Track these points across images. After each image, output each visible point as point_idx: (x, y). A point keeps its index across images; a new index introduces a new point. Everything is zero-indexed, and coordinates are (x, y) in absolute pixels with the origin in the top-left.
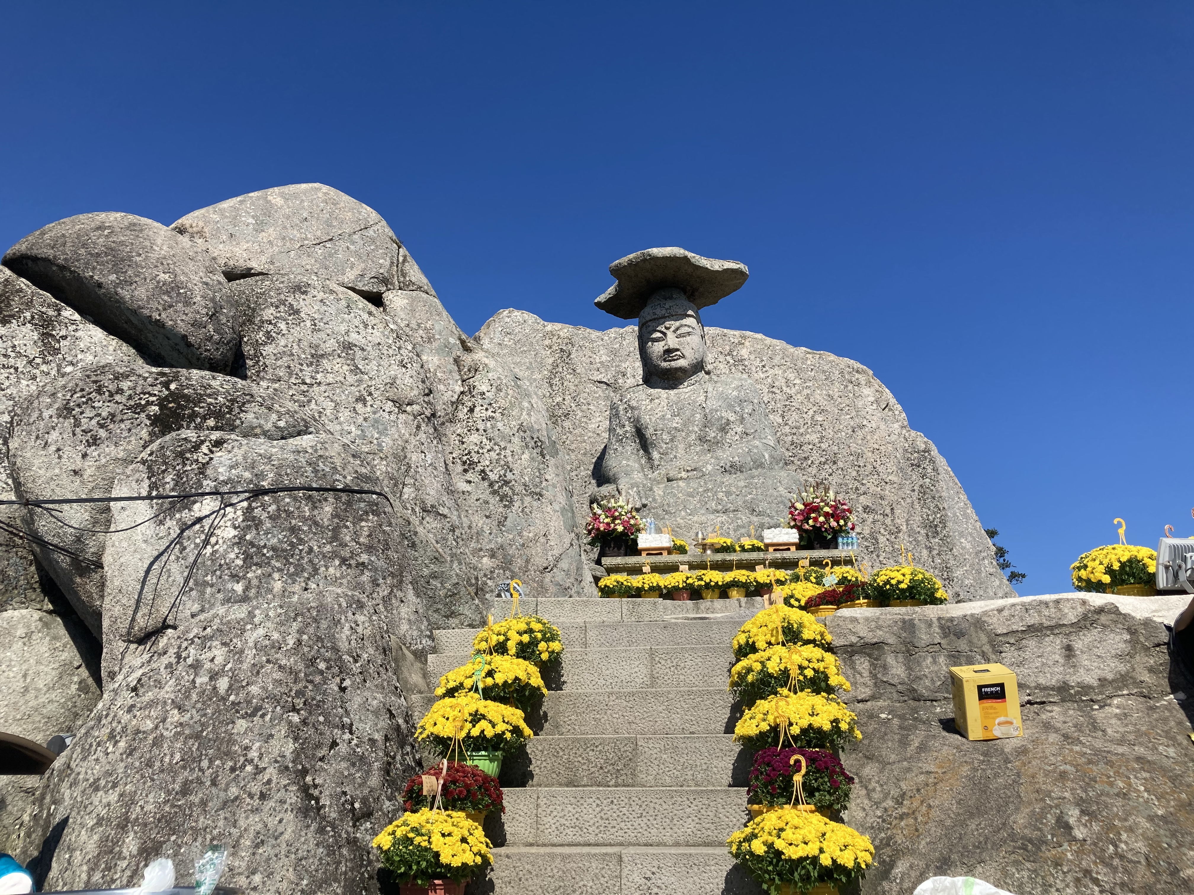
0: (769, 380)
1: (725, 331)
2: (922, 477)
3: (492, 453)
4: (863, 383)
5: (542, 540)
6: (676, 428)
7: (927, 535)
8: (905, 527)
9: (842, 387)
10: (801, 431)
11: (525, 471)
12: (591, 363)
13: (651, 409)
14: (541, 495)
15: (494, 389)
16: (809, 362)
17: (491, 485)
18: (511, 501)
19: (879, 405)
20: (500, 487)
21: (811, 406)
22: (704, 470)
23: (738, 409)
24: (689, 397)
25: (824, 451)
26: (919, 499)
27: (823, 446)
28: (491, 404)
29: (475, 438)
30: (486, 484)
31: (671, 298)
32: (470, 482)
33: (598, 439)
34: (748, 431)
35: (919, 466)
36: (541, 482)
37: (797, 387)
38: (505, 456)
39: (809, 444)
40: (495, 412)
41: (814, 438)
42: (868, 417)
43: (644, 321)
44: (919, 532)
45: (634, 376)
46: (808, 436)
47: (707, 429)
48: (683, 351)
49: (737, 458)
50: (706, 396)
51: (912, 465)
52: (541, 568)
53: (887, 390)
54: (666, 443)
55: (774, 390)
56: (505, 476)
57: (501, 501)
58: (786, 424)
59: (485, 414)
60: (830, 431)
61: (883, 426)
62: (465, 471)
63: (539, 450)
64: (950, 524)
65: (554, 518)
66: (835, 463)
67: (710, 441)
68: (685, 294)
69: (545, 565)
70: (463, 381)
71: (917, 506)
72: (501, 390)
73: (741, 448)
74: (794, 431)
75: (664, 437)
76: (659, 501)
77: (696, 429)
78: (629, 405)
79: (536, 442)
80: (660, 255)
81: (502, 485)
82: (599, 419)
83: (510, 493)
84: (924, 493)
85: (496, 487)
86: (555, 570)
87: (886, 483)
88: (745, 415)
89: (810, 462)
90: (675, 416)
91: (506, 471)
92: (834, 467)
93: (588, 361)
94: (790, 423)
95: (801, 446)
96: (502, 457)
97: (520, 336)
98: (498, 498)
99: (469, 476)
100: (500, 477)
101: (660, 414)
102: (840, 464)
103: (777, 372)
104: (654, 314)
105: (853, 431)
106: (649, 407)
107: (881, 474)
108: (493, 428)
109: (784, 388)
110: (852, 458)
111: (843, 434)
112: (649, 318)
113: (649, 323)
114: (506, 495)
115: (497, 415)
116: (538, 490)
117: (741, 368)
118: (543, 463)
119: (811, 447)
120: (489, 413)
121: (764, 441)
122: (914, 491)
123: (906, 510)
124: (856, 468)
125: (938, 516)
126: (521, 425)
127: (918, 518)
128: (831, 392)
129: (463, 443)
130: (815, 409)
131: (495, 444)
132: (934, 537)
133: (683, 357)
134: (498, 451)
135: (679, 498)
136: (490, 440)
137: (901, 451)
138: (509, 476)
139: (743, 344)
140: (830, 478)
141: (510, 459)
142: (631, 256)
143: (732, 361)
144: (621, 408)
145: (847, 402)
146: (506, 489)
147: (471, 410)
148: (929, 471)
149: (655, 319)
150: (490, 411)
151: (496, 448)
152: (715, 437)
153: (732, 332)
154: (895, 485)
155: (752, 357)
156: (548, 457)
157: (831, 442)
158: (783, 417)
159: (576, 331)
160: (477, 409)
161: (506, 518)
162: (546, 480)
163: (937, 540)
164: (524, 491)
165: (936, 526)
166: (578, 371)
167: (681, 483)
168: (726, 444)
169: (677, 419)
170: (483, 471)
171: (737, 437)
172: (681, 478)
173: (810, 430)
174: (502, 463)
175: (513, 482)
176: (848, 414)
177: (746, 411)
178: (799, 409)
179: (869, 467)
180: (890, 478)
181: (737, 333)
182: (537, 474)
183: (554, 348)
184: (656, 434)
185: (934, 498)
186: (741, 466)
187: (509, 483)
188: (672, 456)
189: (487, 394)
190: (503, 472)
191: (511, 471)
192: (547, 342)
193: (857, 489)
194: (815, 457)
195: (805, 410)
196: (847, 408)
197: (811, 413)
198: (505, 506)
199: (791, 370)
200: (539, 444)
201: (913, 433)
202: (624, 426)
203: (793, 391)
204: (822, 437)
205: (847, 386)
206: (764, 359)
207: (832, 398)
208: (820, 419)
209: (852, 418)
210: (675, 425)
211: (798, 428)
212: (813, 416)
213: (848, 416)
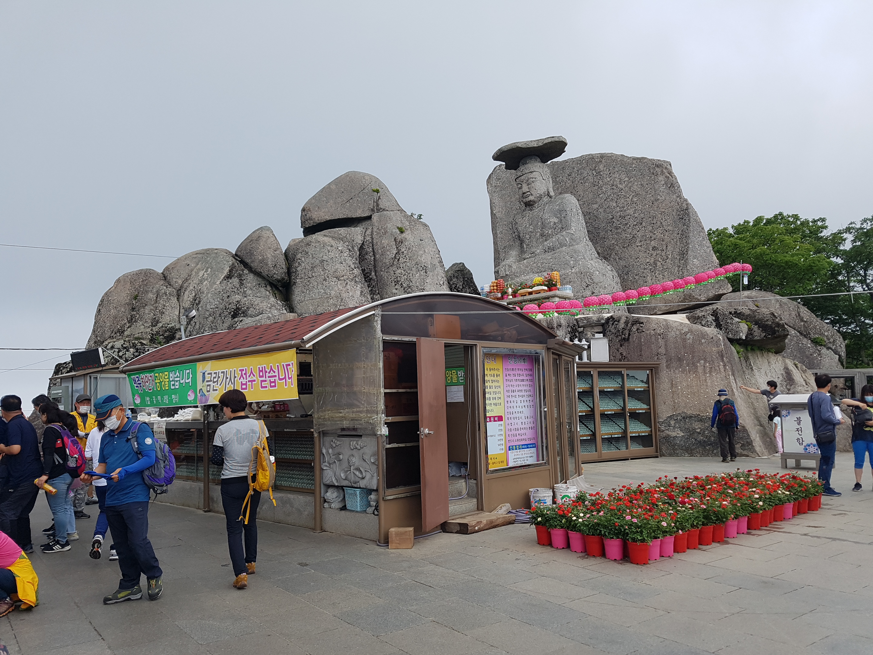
0: (612, 182)
6: (531, 232)
7: (679, 259)
8: (671, 256)
10: (625, 209)
16: (634, 166)
17: (404, 289)
19: (667, 185)
20: (407, 289)
21: (631, 193)
22: (536, 253)
23: (559, 216)
25: (636, 218)
26: (680, 239)
27: (636, 215)
28: (405, 256)
29: (399, 271)
30: (402, 288)
31: (526, 164)
32: (397, 289)
37: (625, 183)
39: (628, 215)
41: (631, 211)
44: (676, 258)
46: (628, 211)
47: (544, 230)
48: (531, 191)
51: (680, 218)
55: (613, 187)
58: (617, 206)
59: (403, 261)
60: (640, 206)
61: (668, 198)
62: (395, 285)
70: (397, 248)
71: (678, 243)
73: (556, 238)
74: (622, 209)
87: (666, 231)
89: (629, 226)
90: (530, 225)
94: (619, 205)
95: (624, 217)
99: (396, 287)
101: (525, 225)
102: (644, 224)
103: (616, 176)
105: (653, 204)
107: (664, 226)
108: (406, 266)
110: (650, 219)
111: (648, 206)
118: (426, 275)
120: (405, 260)
121: (568, 231)
123: (673, 246)
124: (652, 225)
126: (417, 262)
127: (677, 250)
128: (642, 182)
129: (395, 274)
130: (633, 194)
132: (682, 260)
136: (405, 271)
137: (675, 211)
138: (411, 284)
143: (595, 173)
145: (651, 186)
147: (399, 260)
148: (687, 221)
151: (407, 273)
152: (547, 233)
154: (670, 232)
157: (640, 212)
160: (400, 259)
165: (684, 254)
169: (531, 227)
170: (401, 284)
173: (629, 207)
174: (408, 279)
176: (651, 194)
177: (563, 216)
178: (625, 196)
179: (659, 223)
180: (668, 228)
185: (686, 237)
189: (404, 252)
193: (651, 237)
194: (632, 222)
195: (628, 196)
196: (650, 190)
203: (623, 186)
204: (635, 210)
205: (651, 177)
206: (611, 169)
207: (643, 186)
208: (635, 200)
211: (623, 207)
212: (632, 199)
213: (651, 195)
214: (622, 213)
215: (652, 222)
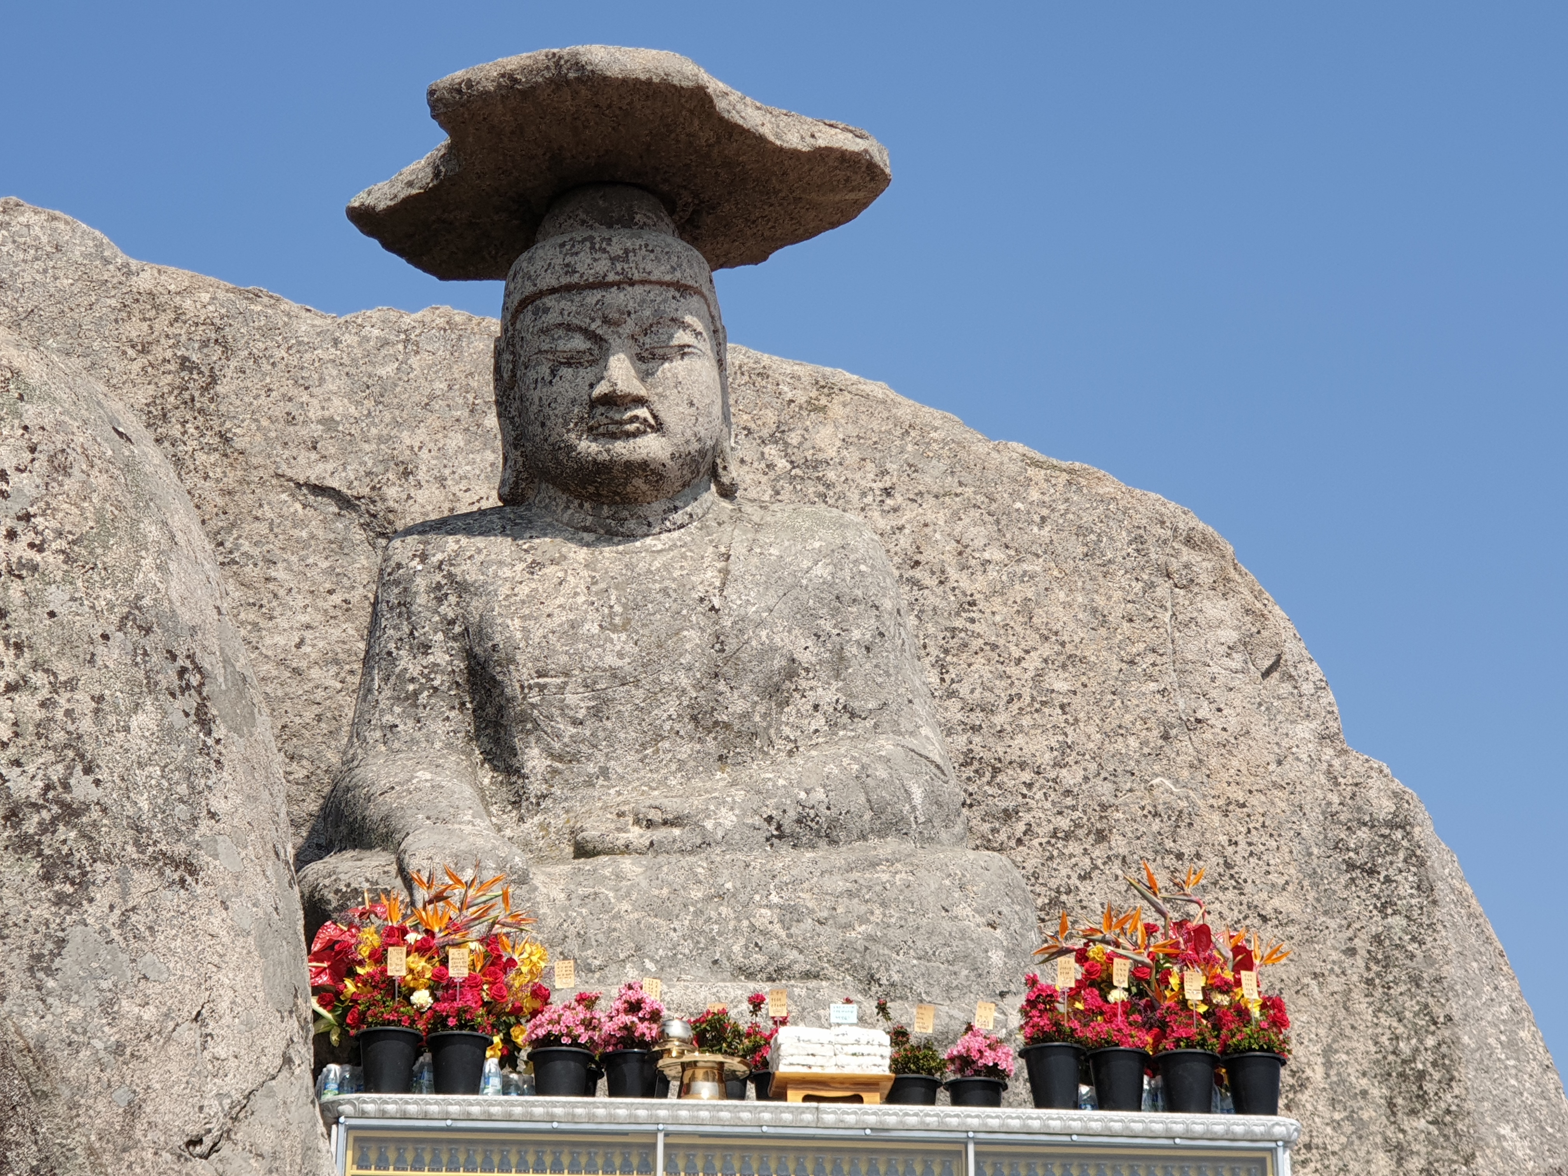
0: (904, 540)
1: (766, 359)
2: (1382, 910)
3: (22, 698)
4: (1205, 579)
5: (189, 1034)
6: (614, 674)
7: (1391, 1105)
8: (1320, 1071)
9: (1138, 587)
11: (140, 775)
12: (291, 419)
13: (532, 597)
14: (193, 870)
15: (41, 464)
16: (1035, 495)
18: (83, 883)
19: (1251, 657)
20: (44, 828)
21: (1033, 639)
22: (709, 825)
23: (827, 625)
24: (666, 567)
25: (1068, 793)
26: (1369, 982)
27: (1068, 778)
31: (628, 223)
33: (295, 688)
34: (855, 704)
35: (1372, 872)
36: (194, 819)
37: (992, 574)
38: (68, 713)
39: (1023, 766)
40: (40, 549)
41: (1038, 746)
42: (1213, 694)
43: (529, 289)
44: (1364, 1093)
45: (441, 481)
46: (1020, 740)
47: (722, 686)
48: (658, 407)
49: (819, 794)
50: (726, 572)
51: (1351, 866)
52: (179, 1141)
53: (1277, 610)
54: (577, 723)
55: (917, 573)
56: (66, 787)
57: (47, 877)
58: (952, 694)
60: (1092, 729)
61: (1261, 729)
63: (190, 702)
64: (1466, 1073)
65: (233, 959)
66: (1101, 837)
67: (727, 726)
68: (671, 212)
69: (193, 1130)
72: (65, 470)
73: (835, 758)
74: (977, 718)
75: (571, 699)
76: (552, 922)
77: (684, 680)
78: (450, 576)
79: (182, 672)
80: (615, 72)
81: (54, 820)
82: (304, 619)
83: (82, 854)
84: (1387, 963)
85: (31, 826)
86: (226, 1148)
87: (1264, 919)
88: (852, 650)
89: (1021, 827)
90: (614, 629)
91: (70, 769)
92: (1099, 852)
93: (279, 411)
94: (964, 690)
95: (996, 771)
96: (59, 714)
97: (37, 298)
98: (34, 869)
100: (48, 788)
101: (561, 618)
102: (1119, 844)
103: (930, 517)
104: (569, 269)
105: (1166, 737)
106: (524, 590)
107: (1248, 888)
109: (953, 573)
110: (1156, 825)
111: (1133, 742)
112: (548, 280)
113: (549, 301)
114: (67, 860)
115: (50, 560)
116: (180, 849)
117: (811, 489)
118: (205, 750)
119: (1027, 776)
121: (912, 742)
122: (1351, 952)
123: (1326, 1018)
124: (1170, 861)
125: (1430, 1042)
126: (136, 604)
127: (1362, 1045)
128: (1100, 601)
130: (1046, 650)
131: (35, 666)
132: (1413, 1112)
133: (659, 427)
134: (44, 694)
135: (617, 917)
136: (18, 647)
137: (1315, 815)
138: (83, 788)
139: (823, 409)
140: (1085, 888)
141: (86, 725)
142: (512, 62)
143: (782, 464)
144: (421, 584)
145: (1151, 637)
146: (66, 833)
148: (1405, 889)
149: (568, 288)
150: (25, 539)
152: (746, 716)
153: (788, 367)
154: (1292, 929)
155: (852, 456)
156: (220, 731)
157: (1093, 767)
158: (943, 669)
159: (242, 304)
161: (61, 943)
162: (212, 815)
163: (1422, 1124)
164: (130, 849)
165: (1421, 1075)
166: (239, 444)
167: (627, 863)
168: (779, 743)
169: (619, 639)
171: (819, 722)
172: (627, 849)
173: (1026, 721)
175: (95, 813)
176: (1151, 678)
177: (856, 634)
178: (994, 647)
179: (1211, 864)
180: (1276, 902)
181: (804, 370)
182: (183, 789)
183: (160, 352)
184: (542, 687)
185: (1416, 981)
186: (833, 824)
187: (77, 813)
188: (591, 768)
190: (57, 773)
191: (88, 771)
192: (135, 329)
194: (1040, 812)
195: (1017, 653)
196: (1151, 658)
197: (1033, 662)
198: (60, 899)
199: (975, 513)
200: (195, 680)
201: (1357, 762)
202: (426, 648)
203: (977, 585)
205: (1152, 586)
206: (892, 467)
207: (1104, 622)
208: (1061, 686)
209: (1163, 692)
210: (611, 660)
211: (988, 710)
212: (1039, 675)
213: (1153, 686)
214: (977, 739)
215: (1168, 844)
